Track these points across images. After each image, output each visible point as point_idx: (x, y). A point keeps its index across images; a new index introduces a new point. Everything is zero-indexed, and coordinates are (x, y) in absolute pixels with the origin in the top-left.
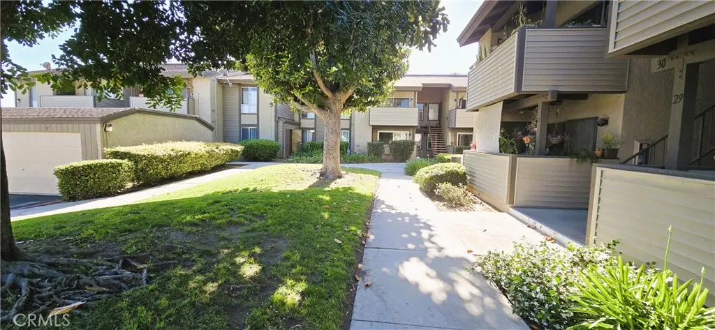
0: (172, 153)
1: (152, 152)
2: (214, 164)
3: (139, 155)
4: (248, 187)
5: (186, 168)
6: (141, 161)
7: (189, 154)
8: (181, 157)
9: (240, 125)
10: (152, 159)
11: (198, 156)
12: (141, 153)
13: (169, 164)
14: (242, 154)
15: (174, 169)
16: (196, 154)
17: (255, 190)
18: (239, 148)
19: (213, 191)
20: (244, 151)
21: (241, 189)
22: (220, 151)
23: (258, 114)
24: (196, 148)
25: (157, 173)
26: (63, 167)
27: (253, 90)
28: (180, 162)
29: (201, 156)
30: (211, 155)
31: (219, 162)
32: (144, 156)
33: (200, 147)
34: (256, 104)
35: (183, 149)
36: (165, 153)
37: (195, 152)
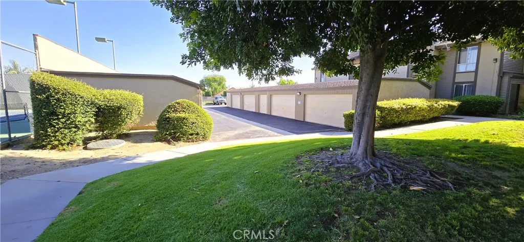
0: (404, 107)
1: (391, 106)
2: (432, 116)
3: (383, 108)
4: (479, 138)
5: (411, 117)
6: (385, 111)
7: (415, 107)
8: (409, 110)
9: (454, 83)
10: (392, 110)
11: (421, 109)
12: (385, 106)
13: (400, 113)
14: (457, 109)
15: (403, 117)
16: (420, 108)
17: (487, 142)
18: (455, 104)
19: (443, 138)
20: (460, 106)
21: (470, 139)
22: (439, 105)
23: (476, 72)
24: (420, 103)
25: (392, 120)
26: (347, 113)
27: (472, 49)
28: (408, 113)
29: (423, 109)
30: (431, 108)
31: (436, 115)
32: (387, 108)
33: (423, 102)
34: (475, 61)
35: (411, 104)
36: (399, 106)
37: (420, 106)
